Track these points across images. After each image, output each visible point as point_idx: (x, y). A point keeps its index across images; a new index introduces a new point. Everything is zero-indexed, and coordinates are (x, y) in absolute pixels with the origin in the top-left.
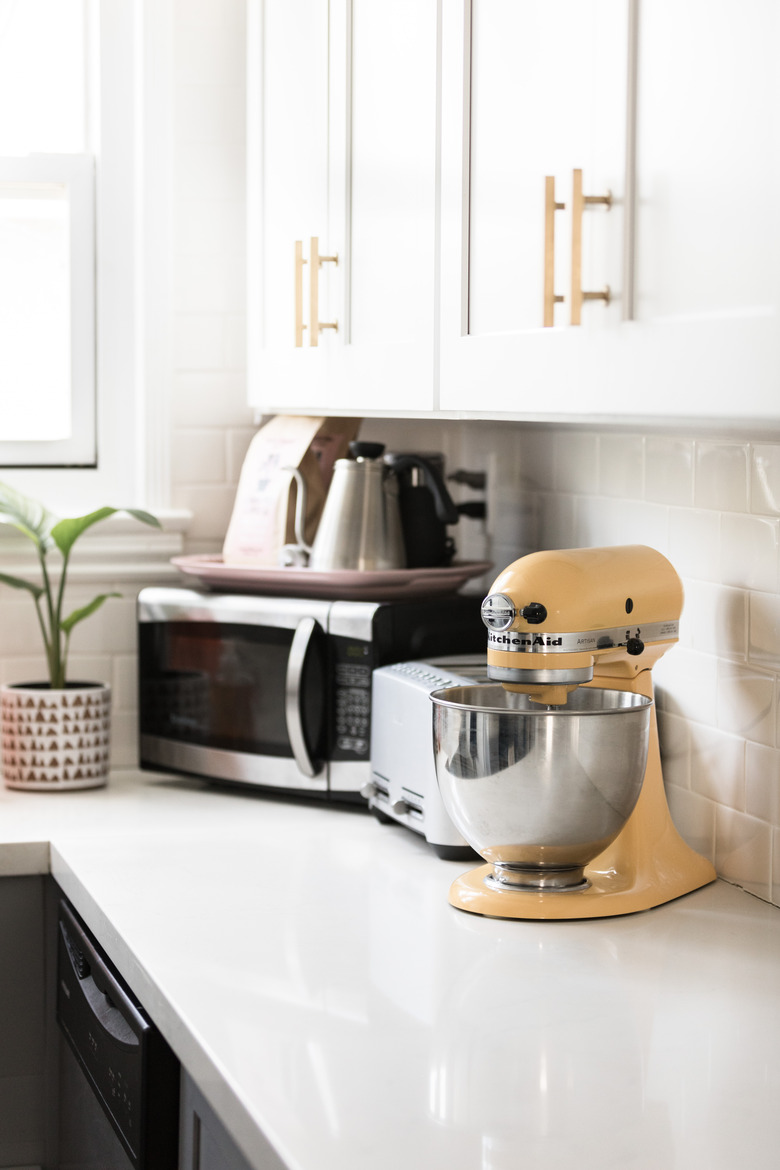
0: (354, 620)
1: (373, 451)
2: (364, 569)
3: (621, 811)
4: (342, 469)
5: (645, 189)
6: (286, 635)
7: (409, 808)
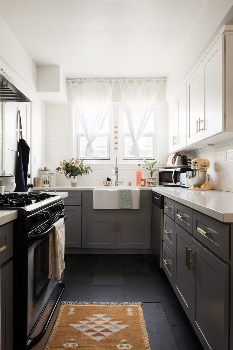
0: (179, 170)
1: (180, 155)
2: (179, 165)
3: (204, 181)
4: (177, 157)
5: (206, 120)
6: (172, 172)
7: (184, 184)
